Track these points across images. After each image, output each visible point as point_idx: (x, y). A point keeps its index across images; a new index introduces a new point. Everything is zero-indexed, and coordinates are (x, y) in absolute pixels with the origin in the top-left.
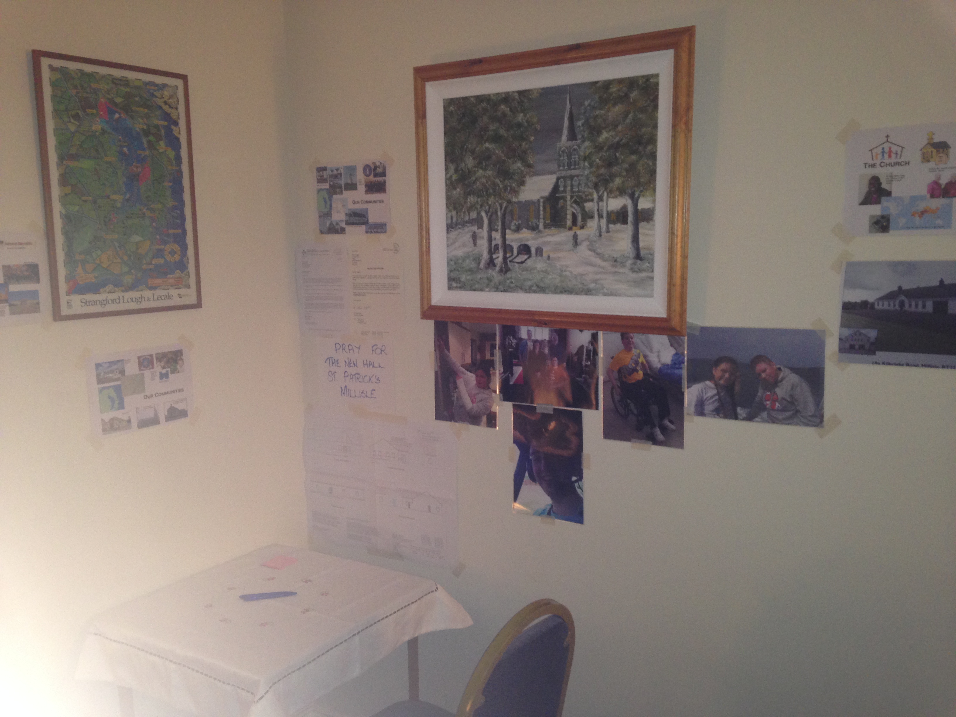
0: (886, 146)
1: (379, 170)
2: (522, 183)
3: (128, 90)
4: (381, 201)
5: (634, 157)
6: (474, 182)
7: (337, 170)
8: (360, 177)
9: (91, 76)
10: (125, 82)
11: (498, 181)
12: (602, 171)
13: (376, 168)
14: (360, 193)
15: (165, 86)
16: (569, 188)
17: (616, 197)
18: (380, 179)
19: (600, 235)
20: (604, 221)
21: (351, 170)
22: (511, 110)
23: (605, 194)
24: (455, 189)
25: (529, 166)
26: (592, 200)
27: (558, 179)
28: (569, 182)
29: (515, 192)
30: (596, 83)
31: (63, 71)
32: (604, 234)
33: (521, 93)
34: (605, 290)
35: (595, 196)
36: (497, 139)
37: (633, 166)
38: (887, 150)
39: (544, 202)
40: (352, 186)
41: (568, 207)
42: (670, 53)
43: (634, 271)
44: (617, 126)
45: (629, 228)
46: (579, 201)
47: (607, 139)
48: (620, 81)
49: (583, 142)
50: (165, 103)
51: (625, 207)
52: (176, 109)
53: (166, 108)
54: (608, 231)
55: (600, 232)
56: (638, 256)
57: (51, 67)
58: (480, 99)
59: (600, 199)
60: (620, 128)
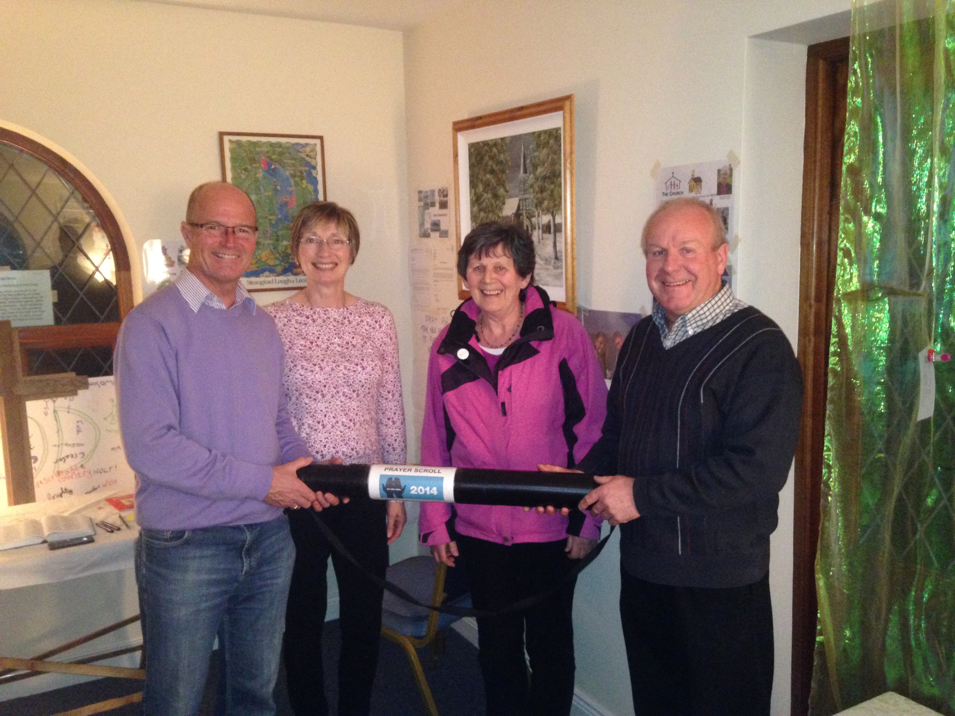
0: (673, 180)
1: (445, 193)
2: (504, 203)
3: (281, 150)
4: (446, 215)
5: (552, 186)
6: (483, 202)
7: (427, 192)
8: (437, 198)
9: (255, 144)
10: (280, 145)
11: (493, 201)
12: (539, 195)
13: (444, 191)
14: (436, 210)
15: (307, 145)
16: (524, 208)
17: (545, 214)
18: (445, 199)
19: (539, 242)
20: (541, 231)
21: (433, 192)
22: (498, 152)
23: (541, 212)
24: (474, 207)
25: (507, 191)
26: (534, 216)
27: (520, 200)
28: (524, 203)
29: (501, 209)
30: (534, 133)
31: (238, 143)
32: (541, 241)
33: (503, 139)
34: (543, 282)
35: (536, 213)
36: (492, 172)
37: (552, 191)
38: (673, 183)
39: (514, 217)
40: (433, 204)
41: (525, 221)
42: (561, 112)
43: (555, 268)
44: (544, 164)
45: (551, 236)
46: (530, 217)
47: (540, 173)
48: (545, 132)
49: (530, 174)
50: (308, 156)
51: (549, 222)
52: (315, 158)
53: (307, 159)
54: (543, 239)
55: (539, 239)
56: (556, 258)
57: (231, 141)
58: (485, 143)
59: (539, 216)
60: (546, 165)
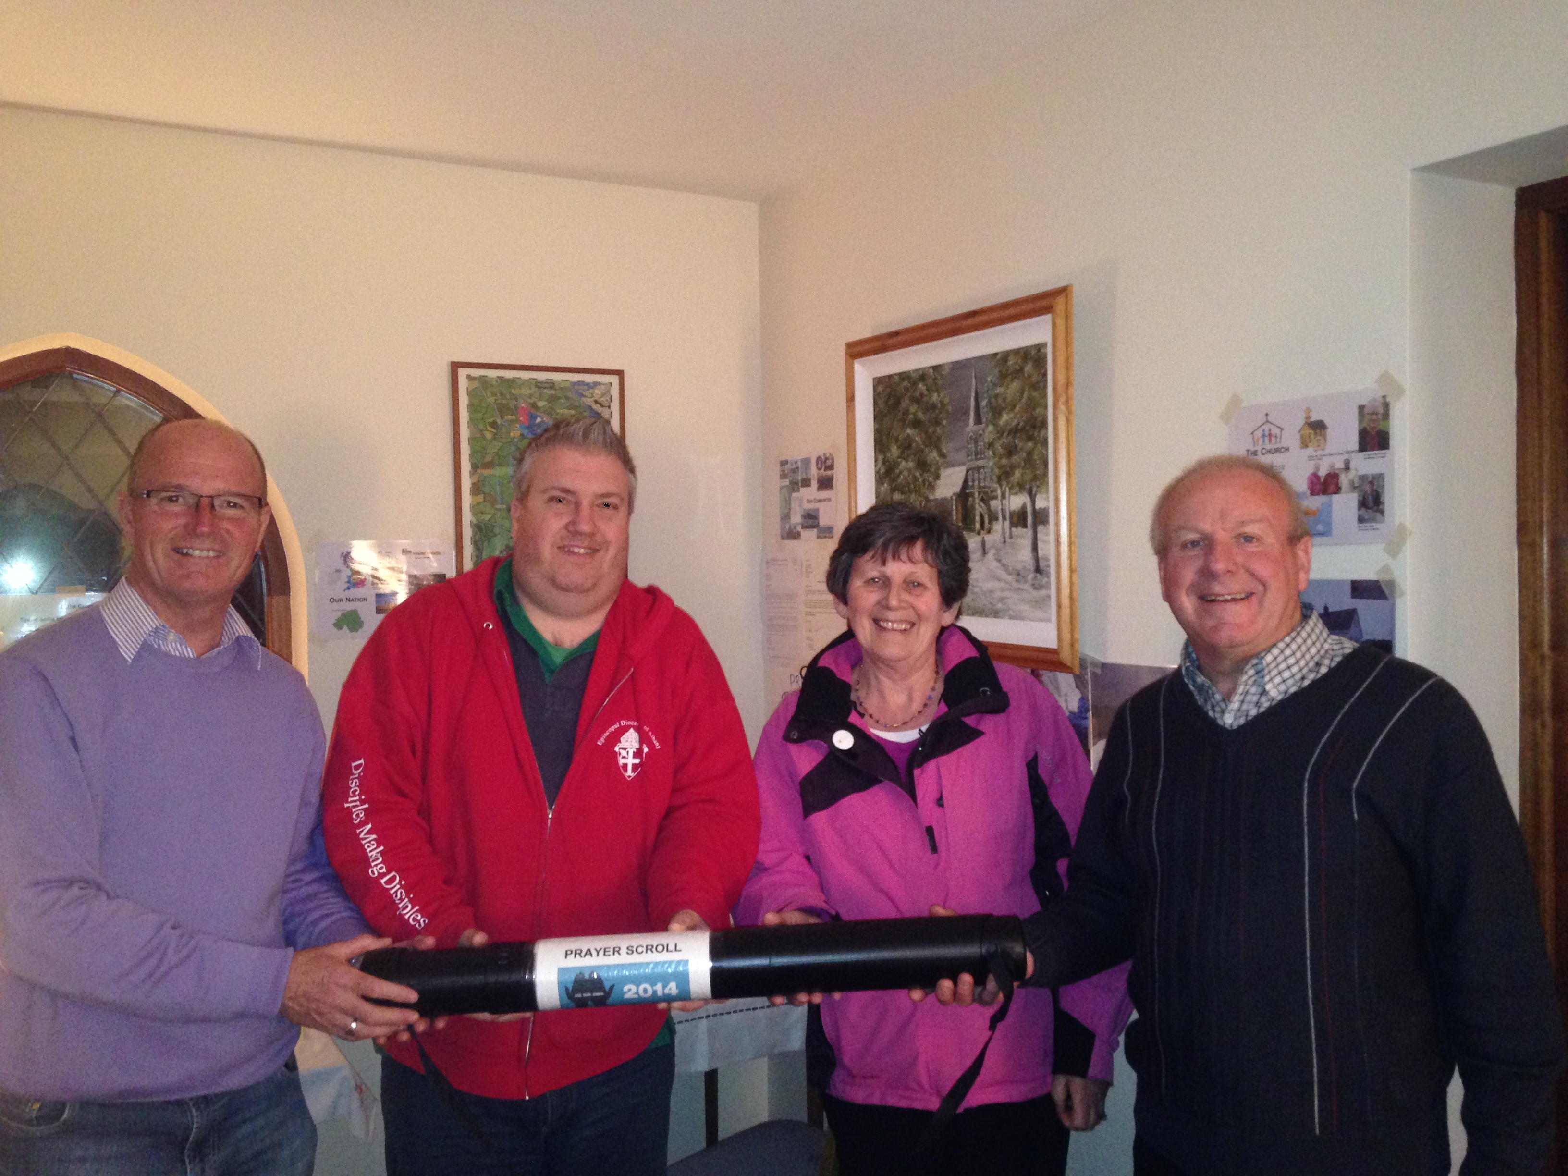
0: (1266, 427)
1: (829, 463)
2: (937, 477)
3: (553, 392)
4: (829, 500)
5: (1030, 444)
6: (899, 476)
7: (796, 463)
8: (814, 472)
9: (510, 383)
10: (551, 385)
11: (918, 474)
12: (1004, 461)
13: (826, 459)
14: (811, 492)
15: (596, 384)
16: (976, 483)
17: (1016, 494)
18: (829, 473)
19: (1005, 542)
20: (1007, 523)
21: (806, 462)
22: (927, 390)
23: (1007, 489)
24: (883, 484)
25: (943, 456)
26: (995, 498)
27: (967, 471)
28: (976, 475)
29: (932, 487)
30: (996, 355)
31: (483, 380)
32: (1008, 540)
33: (936, 368)
34: (1011, 613)
35: (999, 492)
36: (916, 424)
37: (1030, 454)
38: (1267, 433)
39: (956, 500)
40: (806, 483)
41: (977, 506)
42: (1048, 317)
43: (1035, 588)
44: (1014, 407)
45: (1028, 532)
46: (986, 499)
47: (1007, 423)
48: (1016, 352)
49: (987, 425)
50: (596, 402)
51: (1024, 507)
52: (609, 407)
53: (596, 407)
54: (1011, 537)
55: (1004, 538)
56: (1038, 570)
57: (469, 377)
58: (904, 376)
59: (1003, 496)
60: (1017, 409)
